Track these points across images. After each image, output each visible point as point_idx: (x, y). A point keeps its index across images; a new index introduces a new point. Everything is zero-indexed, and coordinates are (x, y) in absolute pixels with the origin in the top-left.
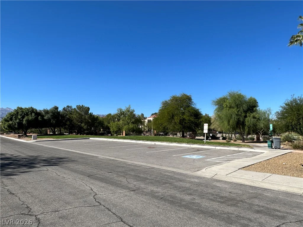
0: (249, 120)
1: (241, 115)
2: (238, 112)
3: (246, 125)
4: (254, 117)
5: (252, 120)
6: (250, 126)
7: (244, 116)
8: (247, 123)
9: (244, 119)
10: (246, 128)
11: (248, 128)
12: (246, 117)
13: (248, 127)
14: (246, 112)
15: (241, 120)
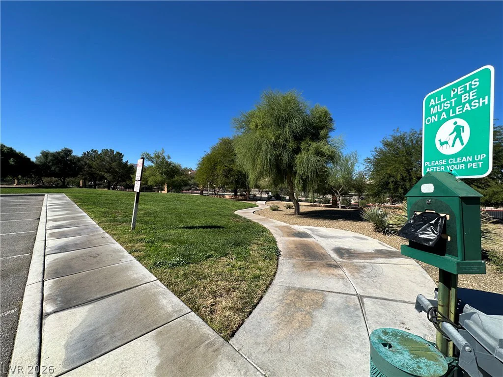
0: (305, 160)
1: (284, 146)
2: (278, 137)
3: (295, 173)
4: (319, 153)
5: (313, 158)
6: (307, 177)
7: (293, 150)
8: (299, 169)
9: (293, 158)
10: (296, 181)
11: (301, 181)
12: (297, 151)
13: (302, 178)
14: (298, 138)
15: (285, 158)
